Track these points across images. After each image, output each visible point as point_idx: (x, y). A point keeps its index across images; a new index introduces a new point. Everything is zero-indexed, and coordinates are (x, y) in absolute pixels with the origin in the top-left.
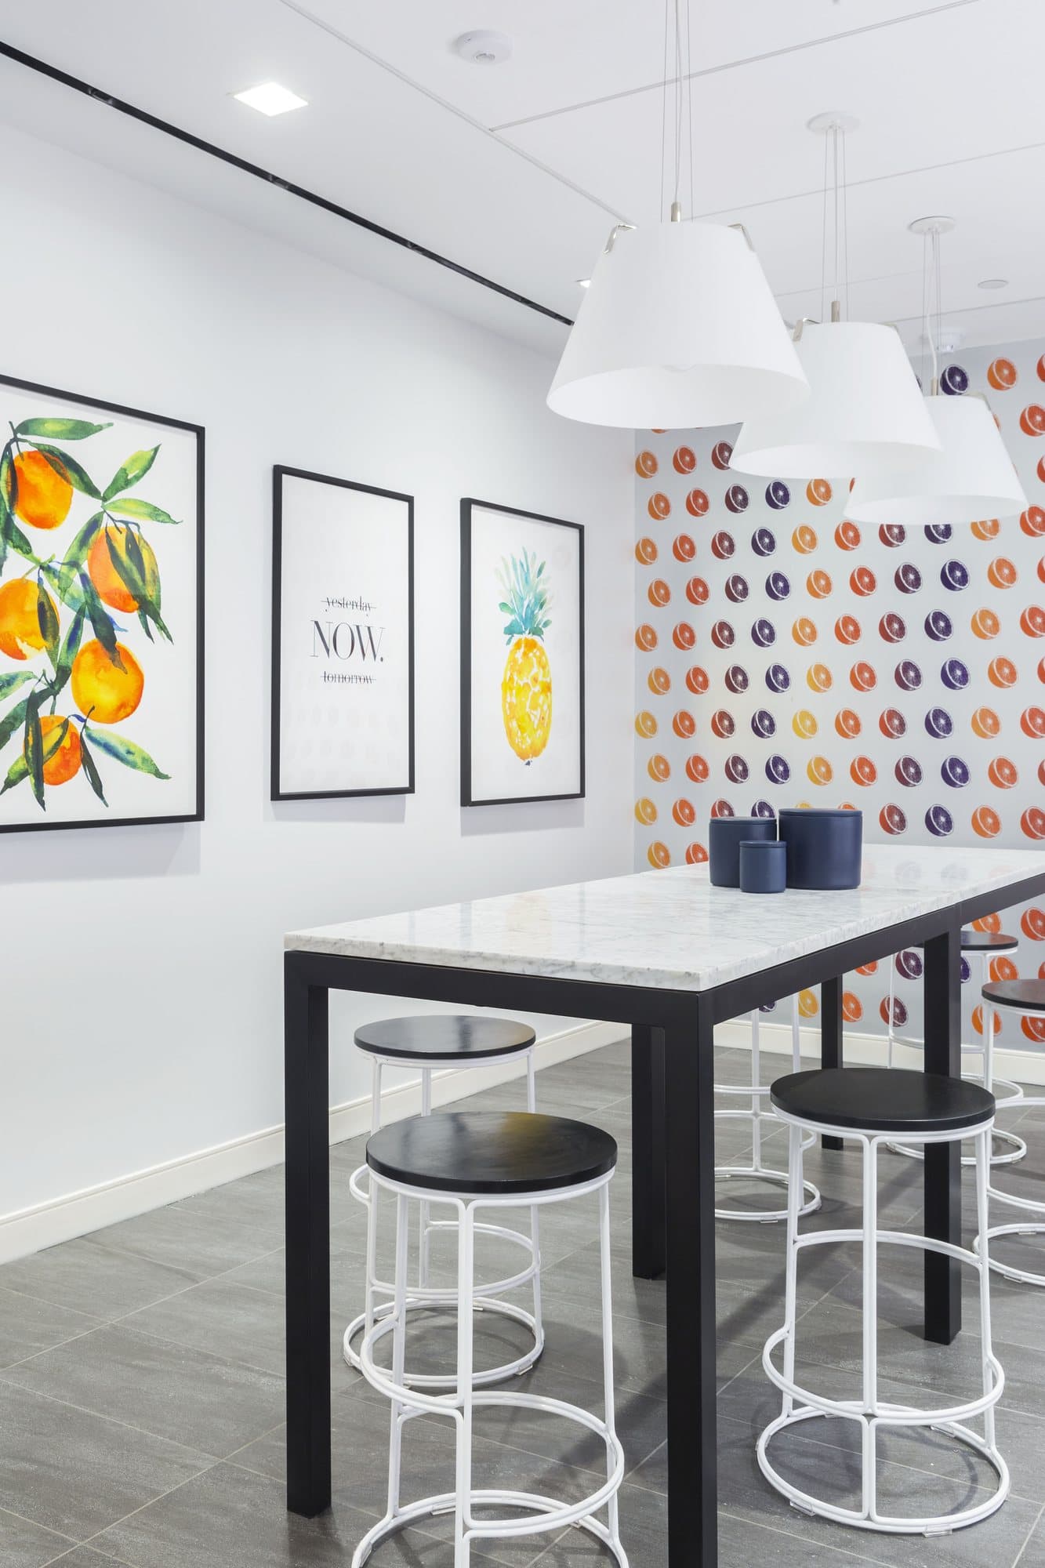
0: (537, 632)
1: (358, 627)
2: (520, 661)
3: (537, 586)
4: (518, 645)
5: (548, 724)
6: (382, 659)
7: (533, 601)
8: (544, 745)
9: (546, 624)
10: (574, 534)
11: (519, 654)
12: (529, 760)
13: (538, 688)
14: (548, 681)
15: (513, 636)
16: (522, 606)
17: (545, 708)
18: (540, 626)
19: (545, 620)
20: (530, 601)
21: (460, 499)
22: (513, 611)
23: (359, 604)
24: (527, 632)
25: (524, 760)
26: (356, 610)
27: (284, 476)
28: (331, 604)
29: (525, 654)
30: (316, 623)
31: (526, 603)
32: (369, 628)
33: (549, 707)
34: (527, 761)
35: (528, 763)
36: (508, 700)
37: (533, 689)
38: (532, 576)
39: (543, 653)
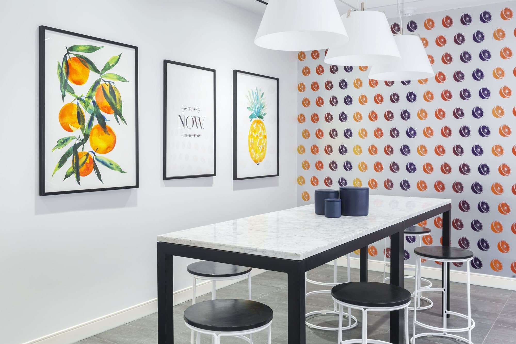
0: (261, 117)
1: (195, 117)
2: (255, 128)
3: (261, 101)
4: (254, 122)
5: (265, 150)
6: (204, 129)
7: (260, 106)
8: (264, 158)
9: (264, 114)
10: (275, 81)
11: (255, 125)
12: (258, 163)
13: (261, 137)
14: (265, 134)
15: (252, 119)
16: (256, 108)
17: (264, 144)
18: (262, 115)
19: (264, 113)
20: (259, 106)
21: (232, 70)
22: (252, 110)
23: (195, 109)
24: (258, 117)
25: (256, 163)
26: (194, 111)
27: (168, 64)
28: (185, 109)
29: (257, 126)
30: (180, 116)
31: (257, 107)
32: (199, 117)
33: (266, 144)
34: (257, 163)
35: (258, 164)
36: (251, 142)
37: (259, 138)
38: (259, 97)
39: (263, 125)
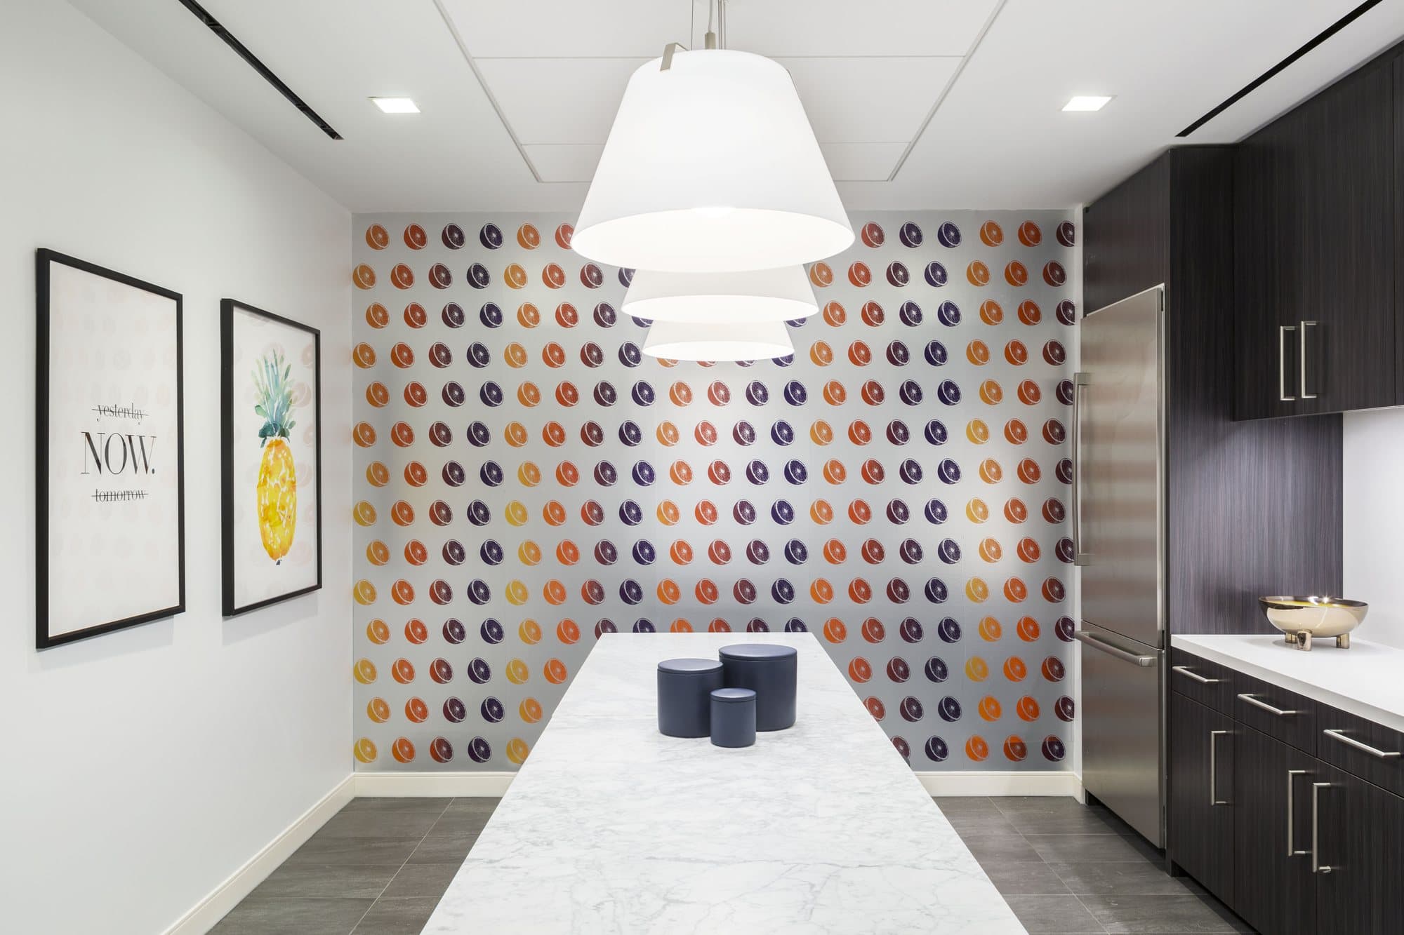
0: (283, 433)
1: (130, 437)
2: (272, 462)
3: (284, 389)
4: (270, 446)
5: (294, 522)
6: (153, 471)
7: (281, 403)
8: (290, 543)
9: (292, 425)
10: (309, 338)
11: (271, 457)
12: (279, 559)
13: (285, 489)
14: (293, 480)
15: (266, 438)
16: (273, 409)
17: (291, 507)
18: (287, 428)
19: (290, 421)
20: (279, 403)
21: (220, 299)
22: (265, 414)
23: (131, 412)
24: (277, 433)
25: (275, 559)
26: (129, 419)
27: (54, 266)
28: (103, 412)
29: (276, 457)
30: (88, 435)
31: (276, 405)
32: (141, 437)
33: (295, 505)
34: (277, 560)
35: (278, 563)
36: (263, 503)
37: (282, 489)
38: (280, 378)
39: (289, 454)
